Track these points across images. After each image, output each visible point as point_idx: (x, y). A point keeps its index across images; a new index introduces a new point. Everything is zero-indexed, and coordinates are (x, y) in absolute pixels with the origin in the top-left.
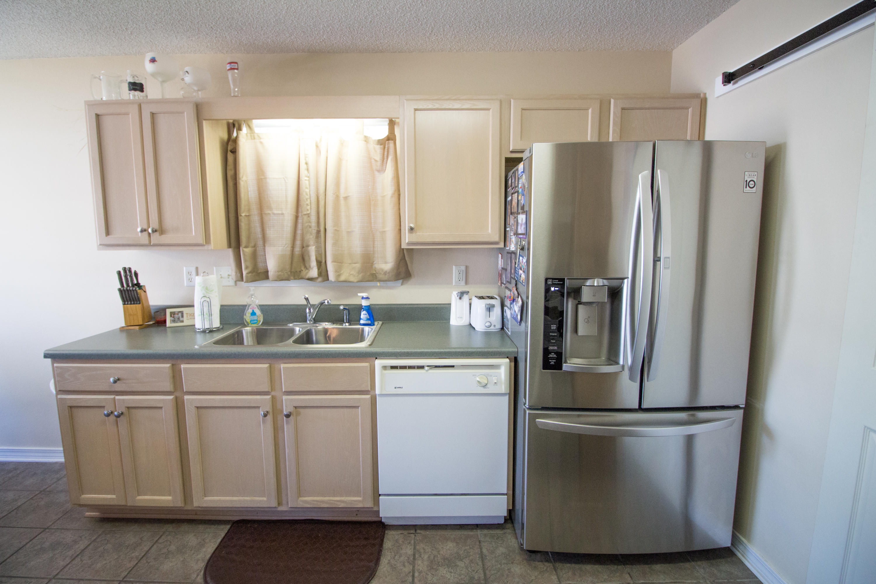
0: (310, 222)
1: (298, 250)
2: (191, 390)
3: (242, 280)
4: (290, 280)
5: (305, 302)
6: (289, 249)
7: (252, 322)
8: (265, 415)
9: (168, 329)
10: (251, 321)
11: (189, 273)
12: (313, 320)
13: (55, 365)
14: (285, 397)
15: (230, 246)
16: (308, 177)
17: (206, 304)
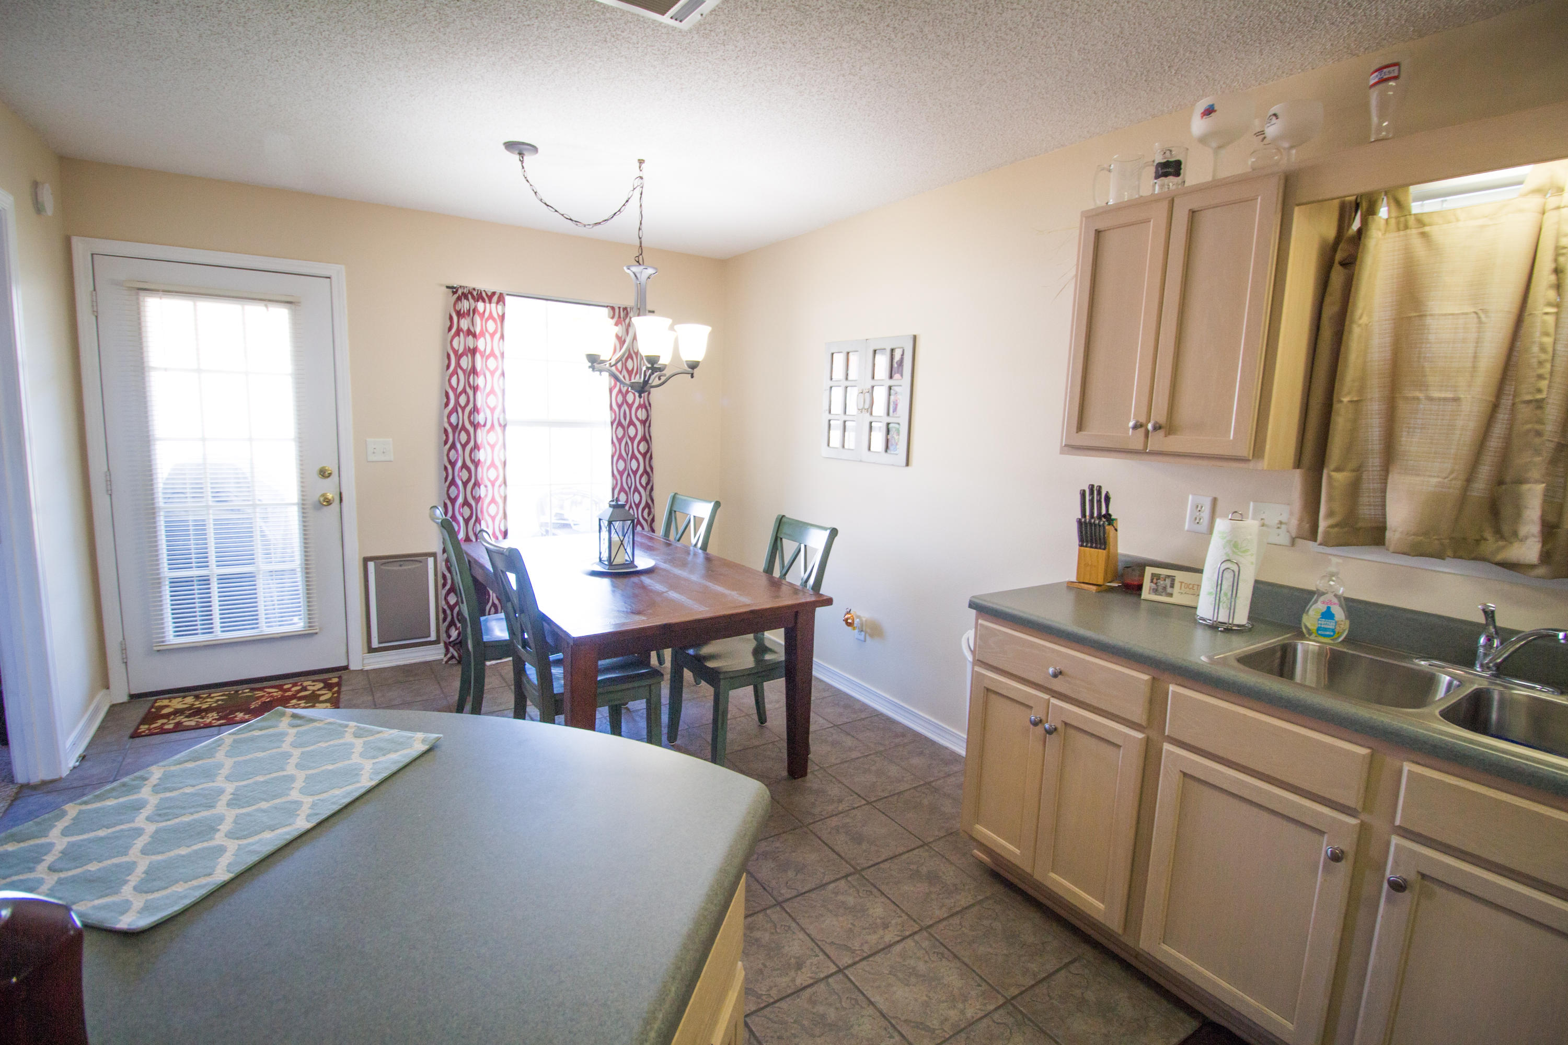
0: (1541, 421)
1: (1480, 486)
2: (1181, 739)
3: (1315, 540)
4: (1443, 559)
5: (1481, 619)
6: (1459, 484)
7: (1320, 632)
8: (1336, 857)
9: (1142, 601)
10: (1318, 629)
11: (1198, 508)
12: (1494, 669)
13: (980, 621)
14: (1395, 840)
15: (1298, 464)
16: (1558, 306)
17: (1228, 576)
